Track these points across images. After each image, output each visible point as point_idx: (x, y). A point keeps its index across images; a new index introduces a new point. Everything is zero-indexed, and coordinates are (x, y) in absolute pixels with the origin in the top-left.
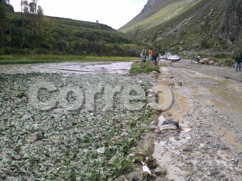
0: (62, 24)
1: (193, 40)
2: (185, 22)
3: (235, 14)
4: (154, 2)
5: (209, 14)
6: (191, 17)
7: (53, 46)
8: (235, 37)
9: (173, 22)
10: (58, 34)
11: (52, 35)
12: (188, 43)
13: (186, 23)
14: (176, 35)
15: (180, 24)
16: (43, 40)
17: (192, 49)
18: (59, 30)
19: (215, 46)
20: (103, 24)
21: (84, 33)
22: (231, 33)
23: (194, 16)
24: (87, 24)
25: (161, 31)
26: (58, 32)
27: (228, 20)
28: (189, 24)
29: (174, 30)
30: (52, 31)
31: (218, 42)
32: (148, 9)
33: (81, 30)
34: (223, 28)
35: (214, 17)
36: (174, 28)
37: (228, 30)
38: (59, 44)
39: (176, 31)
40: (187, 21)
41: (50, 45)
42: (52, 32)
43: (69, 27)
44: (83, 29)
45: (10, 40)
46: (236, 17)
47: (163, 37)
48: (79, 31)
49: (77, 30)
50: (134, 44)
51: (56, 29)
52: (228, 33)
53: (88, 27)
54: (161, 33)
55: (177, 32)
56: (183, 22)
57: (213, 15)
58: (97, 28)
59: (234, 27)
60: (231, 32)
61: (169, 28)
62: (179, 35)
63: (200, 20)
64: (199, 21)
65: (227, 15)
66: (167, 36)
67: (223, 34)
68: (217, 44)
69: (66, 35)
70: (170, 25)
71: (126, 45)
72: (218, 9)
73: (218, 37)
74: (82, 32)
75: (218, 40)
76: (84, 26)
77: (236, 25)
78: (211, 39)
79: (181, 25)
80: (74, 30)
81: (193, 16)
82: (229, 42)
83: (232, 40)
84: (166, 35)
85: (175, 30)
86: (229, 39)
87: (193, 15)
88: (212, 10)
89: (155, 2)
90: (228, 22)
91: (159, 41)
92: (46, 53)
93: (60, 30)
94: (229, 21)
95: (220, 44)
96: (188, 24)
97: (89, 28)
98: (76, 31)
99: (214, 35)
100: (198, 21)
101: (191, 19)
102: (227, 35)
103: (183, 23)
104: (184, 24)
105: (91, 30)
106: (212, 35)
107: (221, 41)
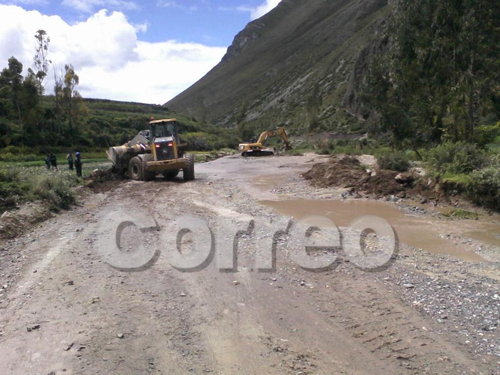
0: (99, 111)
1: (305, 118)
2: (298, 84)
4: (246, 40)
5: (337, 71)
6: (308, 75)
7: (94, 141)
8: (369, 112)
9: (280, 83)
10: (96, 124)
11: (89, 126)
12: (298, 123)
13: (299, 86)
14: (281, 109)
15: (289, 88)
16: (80, 134)
17: (302, 134)
18: (97, 119)
19: (340, 126)
20: (155, 105)
21: (131, 121)
23: (313, 72)
24: (133, 106)
25: (258, 101)
26: (97, 122)
29: (279, 98)
30: (89, 121)
31: (345, 121)
32: (235, 55)
33: (127, 117)
34: (352, 97)
35: (345, 75)
36: (280, 95)
38: (101, 138)
39: (282, 101)
40: (302, 83)
41: (91, 140)
42: (88, 123)
43: (110, 114)
44: (130, 116)
45: (44, 137)
47: (259, 112)
48: (125, 118)
49: (121, 117)
50: (203, 131)
51: (94, 118)
52: (359, 105)
53: (134, 111)
54: (258, 104)
55: (283, 103)
56: (295, 84)
57: (344, 72)
58: (148, 112)
61: (273, 94)
62: (286, 108)
63: (322, 80)
64: (320, 83)
66: (267, 111)
67: (352, 107)
68: (343, 124)
69: (108, 126)
70: (274, 88)
71: (190, 135)
72: (351, 61)
73: (345, 111)
74: (127, 119)
75: (344, 118)
76: (130, 111)
78: (333, 116)
79: (291, 90)
80: (117, 118)
81: (310, 74)
82: (361, 119)
83: (366, 117)
84: (265, 109)
85: (280, 100)
86: (361, 115)
87: (311, 71)
88: (342, 61)
89: (248, 40)
91: (252, 121)
92: (87, 151)
93: (99, 119)
95: (347, 124)
96: (302, 88)
97: (136, 114)
98: (120, 119)
99: (339, 109)
100: (319, 81)
101: (308, 80)
102: (358, 108)
103: (295, 86)
104: (295, 88)
105: (140, 116)
106: (336, 108)
107: (350, 119)
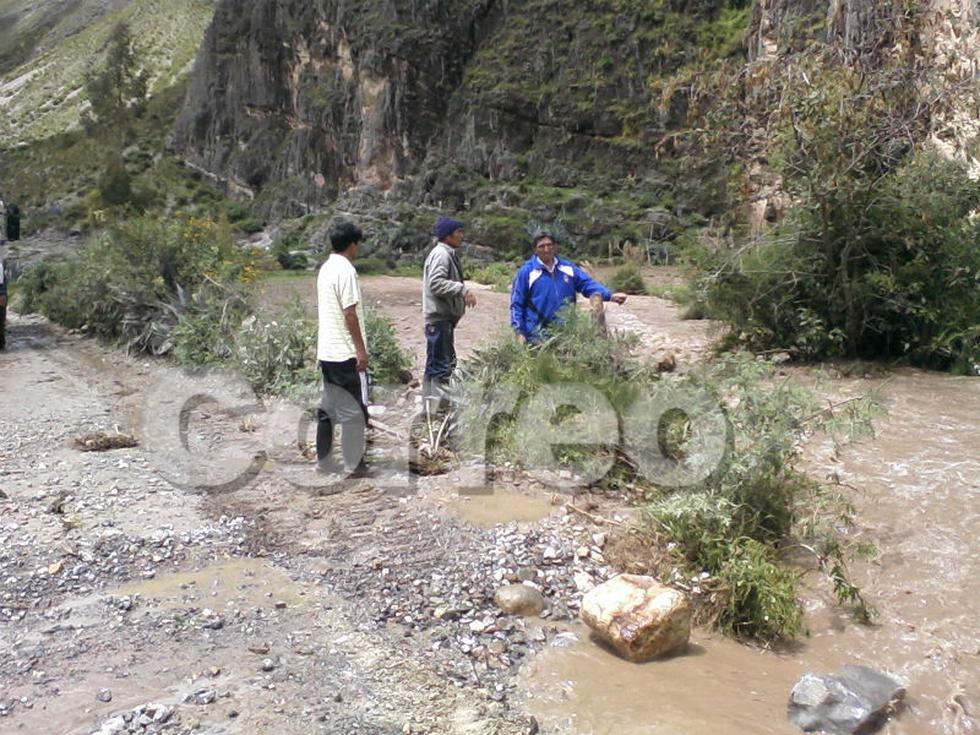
1: (45, 180)
3: (256, 56)
6: (28, 76)
8: (268, 169)
12: (18, 195)
17: (44, 227)
19: (174, 209)
22: (243, 146)
23: (42, 69)
27: (223, 83)
28: (18, 107)
31: (183, 191)
34: (203, 122)
37: (227, 129)
40: (10, 93)
46: (258, 70)
52: (232, 146)
59: (258, 115)
60: (246, 140)
63: (74, 88)
64: (69, 96)
65: (214, 59)
67: (207, 153)
68: (182, 202)
72: (155, 48)
73: (182, 164)
75: (184, 182)
77: (265, 108)
78: (145, 176)
81: (36, 71)
82: (238, 187)
83: (256, 181)
86: (241, 175)
87: (36, 65)
90: (223, 92)
94: (230, 88)
95: (195, 200)
96: (13, 103)
99: (159, 156)
100: (67, 92)
101: (28, 86)
102: (226, 156)
106: (151, 153)
107: (200, 186)
